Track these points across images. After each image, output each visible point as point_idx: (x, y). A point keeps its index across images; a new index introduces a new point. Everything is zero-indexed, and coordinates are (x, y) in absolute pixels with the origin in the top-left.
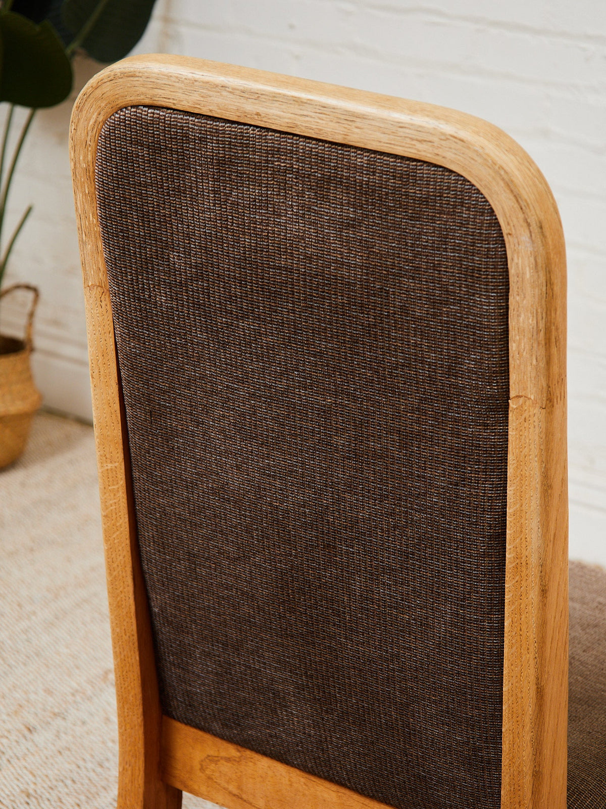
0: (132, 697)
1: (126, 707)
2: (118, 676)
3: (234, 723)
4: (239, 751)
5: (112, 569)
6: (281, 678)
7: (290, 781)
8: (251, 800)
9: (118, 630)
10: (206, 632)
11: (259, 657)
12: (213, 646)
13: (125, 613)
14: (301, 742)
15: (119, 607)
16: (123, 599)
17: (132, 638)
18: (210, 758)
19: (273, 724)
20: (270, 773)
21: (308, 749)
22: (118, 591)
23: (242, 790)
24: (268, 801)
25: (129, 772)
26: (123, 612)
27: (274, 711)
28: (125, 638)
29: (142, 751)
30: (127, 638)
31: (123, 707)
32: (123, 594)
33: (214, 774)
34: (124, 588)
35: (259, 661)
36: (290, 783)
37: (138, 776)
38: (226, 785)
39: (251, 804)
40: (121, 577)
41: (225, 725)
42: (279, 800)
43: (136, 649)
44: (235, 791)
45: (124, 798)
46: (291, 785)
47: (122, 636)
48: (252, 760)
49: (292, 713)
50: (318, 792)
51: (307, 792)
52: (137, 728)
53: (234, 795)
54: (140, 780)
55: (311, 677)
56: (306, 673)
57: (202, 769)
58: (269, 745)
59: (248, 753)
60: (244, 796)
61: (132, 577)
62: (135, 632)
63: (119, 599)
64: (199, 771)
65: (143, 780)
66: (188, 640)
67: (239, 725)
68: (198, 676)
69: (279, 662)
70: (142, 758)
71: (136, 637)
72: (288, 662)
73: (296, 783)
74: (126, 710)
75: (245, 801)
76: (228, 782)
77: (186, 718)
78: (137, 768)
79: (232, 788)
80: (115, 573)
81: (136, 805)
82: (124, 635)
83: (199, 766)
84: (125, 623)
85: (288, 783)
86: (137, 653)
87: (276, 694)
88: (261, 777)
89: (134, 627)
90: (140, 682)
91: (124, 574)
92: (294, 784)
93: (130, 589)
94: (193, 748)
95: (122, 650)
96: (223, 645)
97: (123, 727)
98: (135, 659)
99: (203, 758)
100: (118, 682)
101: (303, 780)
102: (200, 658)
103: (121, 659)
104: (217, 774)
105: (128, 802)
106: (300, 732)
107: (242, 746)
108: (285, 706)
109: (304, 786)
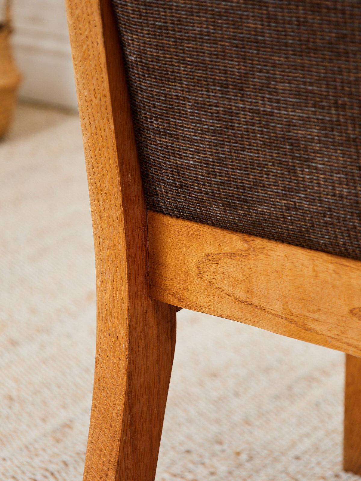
0: (109, 183)
1: (101, 199)
2: (89, 157)
3: (239, 199)
4: (246, 241)
5: (74, 7)
6: (301, 119)
7: (314, 270)
8: (264, 305)
9: (86, 93)
10: (199, 73)
11: (270, 93)
12: (208, 91)
13: (93, 66)
14: (330, 210)
15: (85, 59)
16: (90, 47)
17: (104, 100)
18: (209, 257)
19: (291, 190)
20: (288, 265)
21: (338, 218)
22: (83, 37)
23: (251, 293)
24: (287, 302)
25: (110, 285)
26: (90, 65)
27: (292, 170)
28: (96, 101)
29: (124, 254)
30: (97, 101)
31: (98, 200)
32: (90, 39)
33: (216, 277)
34: (91, 31)
35: (270, 100)
36: (314, 274)
37: (121, 288)
38: (232, 291)
39: (264, 310)
40: (85, 16)
41: (228, 205)
42: (300, 299)
43: (110, 115)
44: (243, 296)
45: (104, 319)
46: (316, 276)
47: (91, 100)
48: (264, 251)
49: (316, 168)
50: (352, 280)
51: (337, 283)
52: (116, 224)
53: (242, 302)
54: (124, 293)
55: (344, 106)
56: (336, 102)
57: (200, 274)
58: (284, 222)
59: (259, 242)
60: (255, 301)
61: (99, 12)
62: (107, 92)
63: (84, 47)
64: (196, 277)
65: (127, 293)
66: (176, 90)
67: (246, 201)
68: (191, 140)
69: (298, 94)
70: (124, 263)
71: (108, 99)
72: (311, 92)
73: (323, 272)
74: (101, 202)
75: (256, 307)
76: (234, 286)
77: (177, 207)
78: (119, 278)
79: (240, 293)
80: (78, 12)
81: (119, 325)
82: (94, 99)
83: (196, 271)
84: (94, 81)
85: (312, 273)
86: (111, 121)
87: (295, 144)
88: (277, 271)
89: (106, 84)
90: (117, 160)
91: (89, 10)
92: (321, 275)
93: (99, 30)
94: (188, 248)
95: (92, 121)
96: (221, 87)
97: (99, 227)
98: (110, 129)
99: (200, 259)
100: (90, 165)
101: (331, 267)
102: (192, 114)
103: (92, 133)
104: (219, 277)
105: (110, 324)
106: (327, 195)
107: (250, 234)
108: (307, 160)
109: (334, 275)
